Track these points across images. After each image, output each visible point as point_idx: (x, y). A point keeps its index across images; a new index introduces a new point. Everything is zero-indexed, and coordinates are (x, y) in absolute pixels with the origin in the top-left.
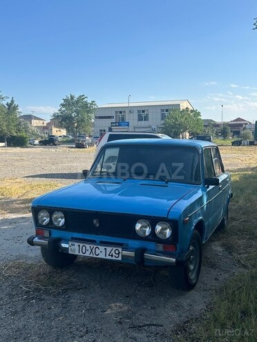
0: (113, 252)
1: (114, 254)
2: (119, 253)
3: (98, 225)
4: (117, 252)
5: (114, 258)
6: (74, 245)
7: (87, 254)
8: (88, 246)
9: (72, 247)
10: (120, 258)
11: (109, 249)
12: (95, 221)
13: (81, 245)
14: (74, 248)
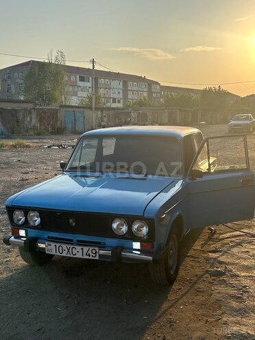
0: (90, 252)
1: (91, 254)
2: (96, 253)
3: (74, 224)
4: (94, 251)
5: (91, 258)
6: (50, 245)
7: (64, 254)
8: (64, 246)
9: (49, 247)
10: (97, 258)
11: (86, 249)
12: (71, 221)
13: (58, 245)
14: (50, 248)
